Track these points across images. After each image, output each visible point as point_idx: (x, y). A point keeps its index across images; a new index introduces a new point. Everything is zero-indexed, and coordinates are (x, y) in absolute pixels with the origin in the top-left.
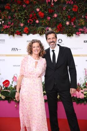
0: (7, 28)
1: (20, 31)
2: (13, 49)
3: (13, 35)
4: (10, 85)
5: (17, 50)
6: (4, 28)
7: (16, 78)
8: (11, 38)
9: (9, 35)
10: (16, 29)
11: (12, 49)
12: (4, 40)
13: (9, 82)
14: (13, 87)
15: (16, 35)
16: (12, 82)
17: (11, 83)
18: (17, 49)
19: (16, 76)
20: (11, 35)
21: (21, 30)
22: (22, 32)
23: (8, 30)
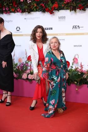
0: (69, 3)
1: (84, 5)
2: (75, 27)
3: (75, 11)
4: (70, 67)
5: (79, 28)
6: (65, 2)
7: (77, 59)
8: (72, 14)
9: (71, 11)
10: (78, 3)
11: (73, 27)
12: (64, 17)
13: (69, 63)
14: (73, 69)
15: (78, 10)
16: (73, 63)
17: (71, 65)
18: (78, 26)
19: (77, 57)
20: (73, 10)
21: (84, 4)
22: (86, 6)
23: (69, 5)
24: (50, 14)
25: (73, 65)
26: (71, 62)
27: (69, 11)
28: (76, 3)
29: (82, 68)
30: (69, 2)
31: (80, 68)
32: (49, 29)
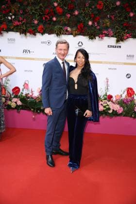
1: (34, 30)
2: (25, 51)
3: (26, 34)
4: (20, 93)
5: (30, 52)
6: (14, 24)
7: (27, 85)
8: (22, 37)
9: (20, 34)
10: (28, 27)
11: (24, 51)
12: (14, 40)
13: (19, 89)
14: (24, 95)
15: (28, 34)
16: (23, 89)
17: (21, 91)
18: (29, 51)
19: (27, 82)
20: (23, 33)
21: (34, 28)
22: (36, 31)
23: (19, 27)
25: (23, 91)
26: (21, 87)
27: (18, 33)
28: (26, 26)
29: (33, 94)
30: (19, 24)
31: (30, 94)
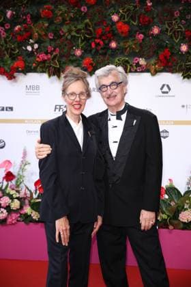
2: (58, 108)
3: (59, 77)
6: (38, 59)
8: (52, 83)
9: (50, 76)
11: (56, 108)
12: (38, 87)
18: (65, 107)
21: (75, 65)
23: (47, 65)
24: (9, 79)
28: (59, 62)
30: (46, 58)
32: (7, 110)
